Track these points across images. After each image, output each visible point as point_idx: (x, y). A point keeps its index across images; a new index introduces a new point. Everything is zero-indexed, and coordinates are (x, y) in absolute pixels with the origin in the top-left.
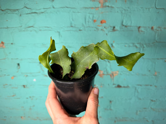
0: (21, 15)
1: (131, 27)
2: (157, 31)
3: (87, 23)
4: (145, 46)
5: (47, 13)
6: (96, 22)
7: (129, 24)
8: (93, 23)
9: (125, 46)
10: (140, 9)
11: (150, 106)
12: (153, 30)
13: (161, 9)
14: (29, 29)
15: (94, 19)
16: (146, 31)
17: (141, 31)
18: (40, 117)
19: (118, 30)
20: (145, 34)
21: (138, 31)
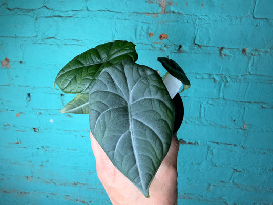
0: (37, 19)
1: (208, 48)
2: (252, 57)
3: (138, 37)
4: (229, 80)
5: (77, 18)
6: (152, 37)
7: (205, 43)
8: (148, 38)
9: (197, 78)
10: (226, 18)
12: (246, 54)
13: (262, 19)
14: (48, 41)
15: (150, 31)
16: (233, 56)
17: (225, 55)
18: (55, 180)
19: (187, 51)
20: (231, 60)
21: (219, 54)
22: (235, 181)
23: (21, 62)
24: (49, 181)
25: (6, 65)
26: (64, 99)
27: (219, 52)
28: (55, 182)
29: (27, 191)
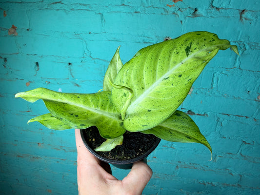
1: (228, 11)
4: (247, 47)
7: (224, 5)
11: (240, 151)
14: (55, 6)
16: (255, 19)
17: (246, 19)
18: (64, 147)
19: (204, 15)
20: (252, 24)
21: (239, 18)
22: (243, 153)
23: (28, 30)
24: (59, 148)
25: (13, 33)
27: (239, 16)
28: (65, 148)
29: (39, 156)
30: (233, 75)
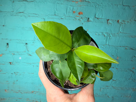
0: (13, 2)
1: (102, 20)
2: (122, 24)
3: (68, 13)
4: (111, 35)
5: (36, 2)
6: (75, 13)
7: (100, 17)
8: (73, 14)
9: (96, 34)
10: (111, 5)
11: (111, 85)
12: (119, 23)
13: (127, 6)
14: (20, 14)
15: (74, 10)
16: (113, 23)
17: (109, 23)
18: (21, 91)
19: (92, 21)
20: (112, 25)
21: (107, 23)
23: (3, 26)
24: (18, 92)
26: (27, 46)
27: (107, 22)
29: (5, 98)
30: (106, 48)
